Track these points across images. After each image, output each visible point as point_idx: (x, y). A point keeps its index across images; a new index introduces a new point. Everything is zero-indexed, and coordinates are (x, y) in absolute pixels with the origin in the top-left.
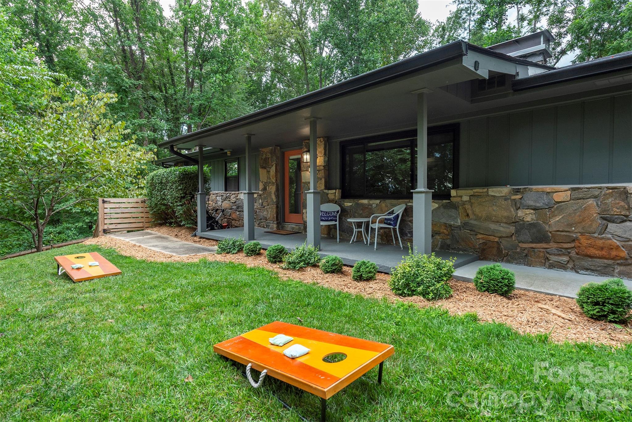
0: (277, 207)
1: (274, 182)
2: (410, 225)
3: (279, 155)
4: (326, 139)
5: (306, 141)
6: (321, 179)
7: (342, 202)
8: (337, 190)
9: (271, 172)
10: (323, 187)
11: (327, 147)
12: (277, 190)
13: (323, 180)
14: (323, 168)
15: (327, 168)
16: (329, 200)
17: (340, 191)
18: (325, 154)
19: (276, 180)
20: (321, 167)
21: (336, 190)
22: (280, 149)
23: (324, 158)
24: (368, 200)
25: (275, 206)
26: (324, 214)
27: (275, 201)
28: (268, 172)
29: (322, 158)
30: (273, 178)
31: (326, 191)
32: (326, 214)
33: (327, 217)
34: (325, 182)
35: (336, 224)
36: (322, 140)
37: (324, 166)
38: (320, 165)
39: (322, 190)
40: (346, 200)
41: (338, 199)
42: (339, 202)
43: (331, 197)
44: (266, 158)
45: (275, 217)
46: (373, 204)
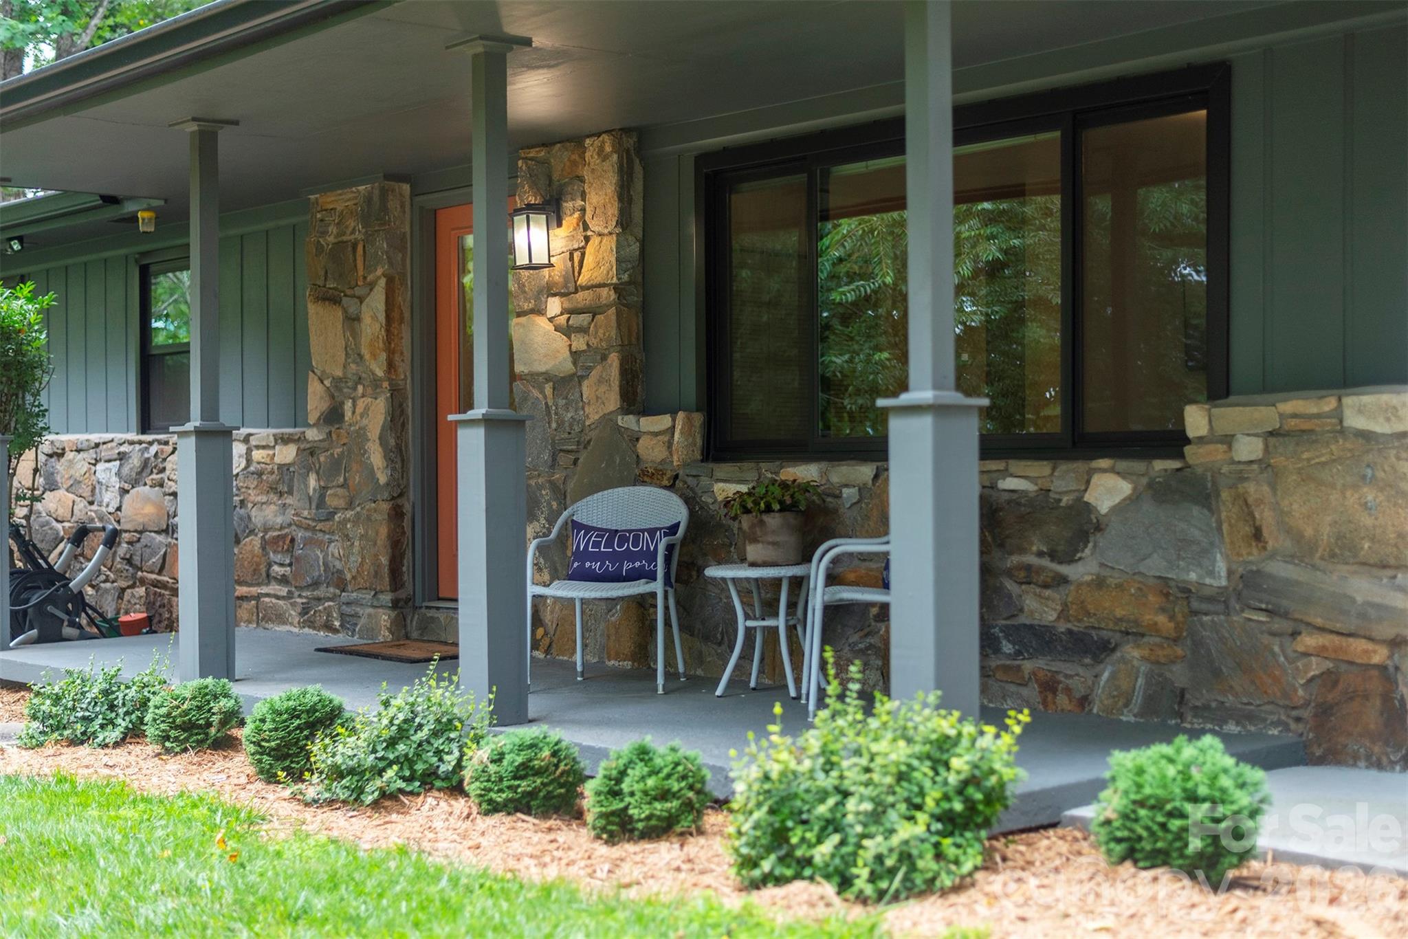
0: (397, 514)
1: (380, 373)
2: (1010, 596)
3: (407, 229)
4: (630, 142)
5: (533, 153)
6: (604, 358)
7: (705, 481)
8: (681, 415)
9: (367, 319)
10: (613, 401)
11: (638, 185)
12: (396, 418)
13: (614, 359)
14: (613, 296)
15: (635, 299)
16: (644, 472)
17: (698, 418)
18: (624, 222)
19: (391, 366)
20: (604, 292)
21: (673, 413)
22: (413, 194)
23: (619, 247)
24: (824, 465)
25: (385, 507)
26: (597, 545)
27: (383, 479)
28: (352, 320)
29: (610, 243)
30: (374, 356)
31: (628, 421)
32: (609, 544)
33: (615, 557)
34: (624, 372)
35: (653, 595)
36: (608, 149)
37: (616, 288)
38: (599, 280)
39: (608, 420)
40: (723, 469)
41: (685, 465)
42: (690, 480)
43: (651, 451)
44: (340, 245)
45: (386, 571)
46: (847, 486)
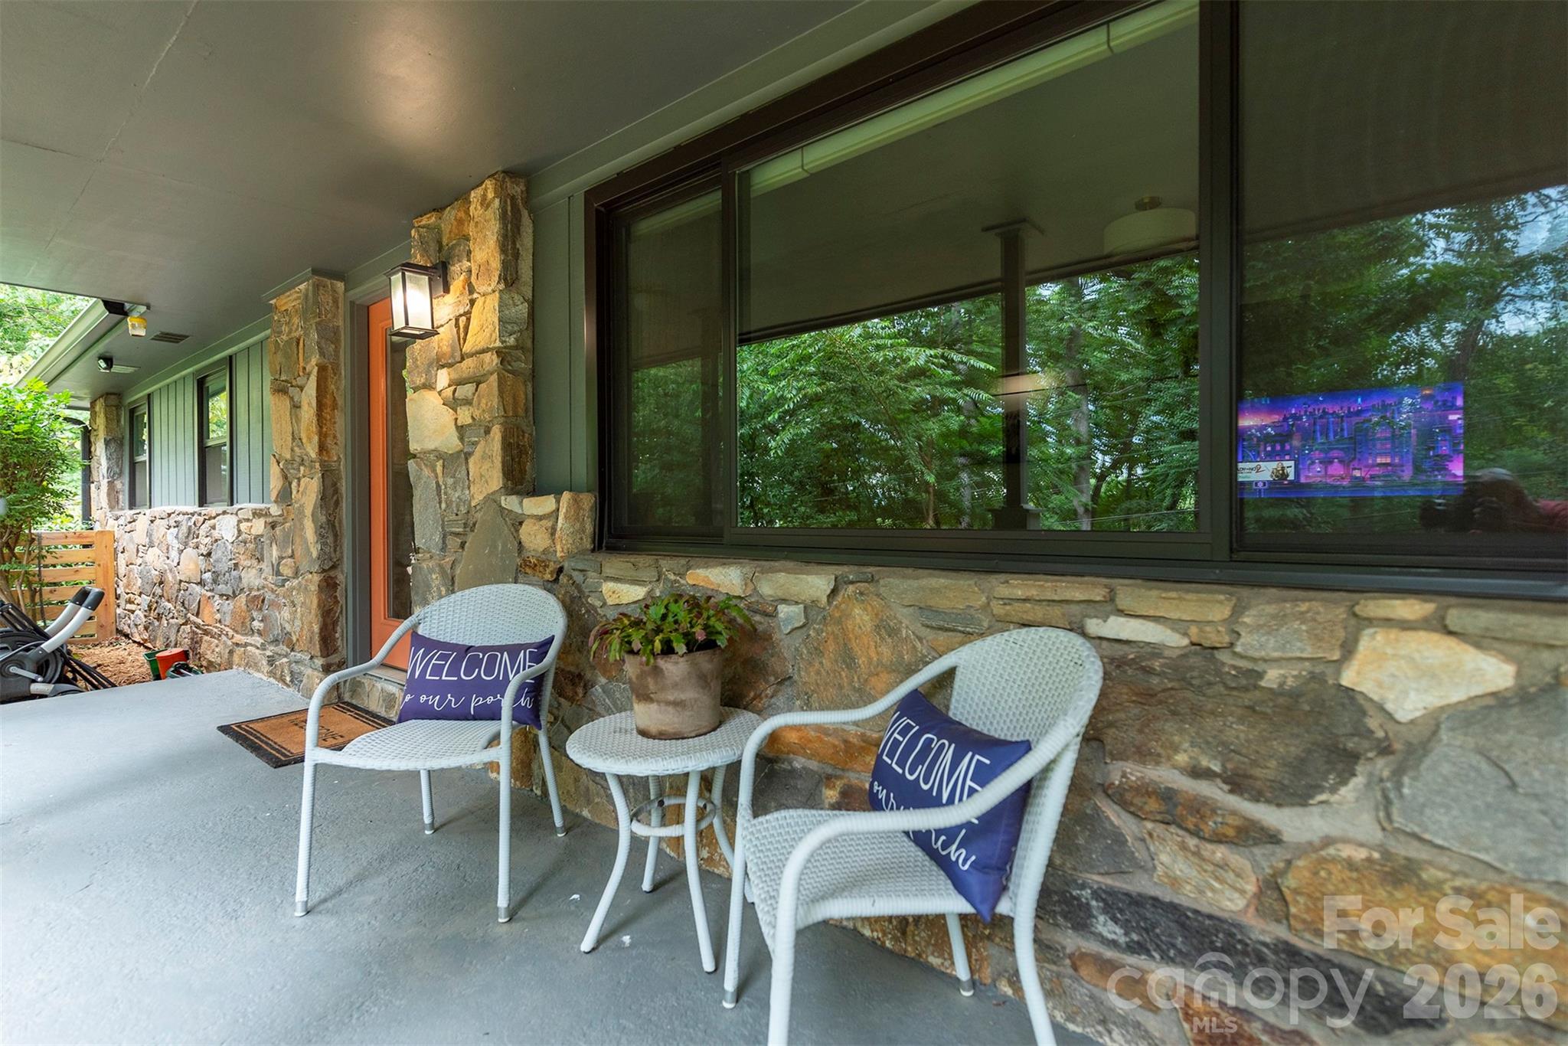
0: (329, 585)
1: (313, 455)
3: (341, 323)
4: (517, 189)
5: (424, 221)
6: (488, 431)
7: (592, 577)
8: (566, 496)
9: (305, 407)
10: (496, 481)
11: (527, 241)
12: (329, 497)
13: (496, 433)
14: (496, 360)
15: (523, 365)
16: (526, 563)
17: (588, 500)
18: (509, 278)
19: (322, 448)
20: (487, 357)
21: (558, 493)
22: (346, 290)
23: (502, 305)
25: (317, 578)
26: (436, 671)
27: (315, 554)
28: (296, 406)
29: (493, 301)
30: (310, 439)
31: (511, 503)
32: (454, 670)
33: (459, 688)
34: (507, 446)
36: (490, 195)
37: (499, 352)
38: (482, 345)
39: (491, 499)
40: (614, 564)
41: (571, 556)
42: (578, 577)
43: (534, 538)
44: (288, 343)
45: (317, 638)
46: (784, 601)
